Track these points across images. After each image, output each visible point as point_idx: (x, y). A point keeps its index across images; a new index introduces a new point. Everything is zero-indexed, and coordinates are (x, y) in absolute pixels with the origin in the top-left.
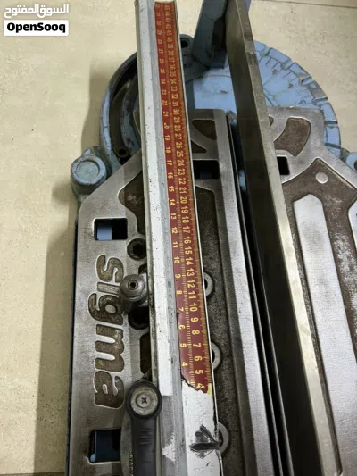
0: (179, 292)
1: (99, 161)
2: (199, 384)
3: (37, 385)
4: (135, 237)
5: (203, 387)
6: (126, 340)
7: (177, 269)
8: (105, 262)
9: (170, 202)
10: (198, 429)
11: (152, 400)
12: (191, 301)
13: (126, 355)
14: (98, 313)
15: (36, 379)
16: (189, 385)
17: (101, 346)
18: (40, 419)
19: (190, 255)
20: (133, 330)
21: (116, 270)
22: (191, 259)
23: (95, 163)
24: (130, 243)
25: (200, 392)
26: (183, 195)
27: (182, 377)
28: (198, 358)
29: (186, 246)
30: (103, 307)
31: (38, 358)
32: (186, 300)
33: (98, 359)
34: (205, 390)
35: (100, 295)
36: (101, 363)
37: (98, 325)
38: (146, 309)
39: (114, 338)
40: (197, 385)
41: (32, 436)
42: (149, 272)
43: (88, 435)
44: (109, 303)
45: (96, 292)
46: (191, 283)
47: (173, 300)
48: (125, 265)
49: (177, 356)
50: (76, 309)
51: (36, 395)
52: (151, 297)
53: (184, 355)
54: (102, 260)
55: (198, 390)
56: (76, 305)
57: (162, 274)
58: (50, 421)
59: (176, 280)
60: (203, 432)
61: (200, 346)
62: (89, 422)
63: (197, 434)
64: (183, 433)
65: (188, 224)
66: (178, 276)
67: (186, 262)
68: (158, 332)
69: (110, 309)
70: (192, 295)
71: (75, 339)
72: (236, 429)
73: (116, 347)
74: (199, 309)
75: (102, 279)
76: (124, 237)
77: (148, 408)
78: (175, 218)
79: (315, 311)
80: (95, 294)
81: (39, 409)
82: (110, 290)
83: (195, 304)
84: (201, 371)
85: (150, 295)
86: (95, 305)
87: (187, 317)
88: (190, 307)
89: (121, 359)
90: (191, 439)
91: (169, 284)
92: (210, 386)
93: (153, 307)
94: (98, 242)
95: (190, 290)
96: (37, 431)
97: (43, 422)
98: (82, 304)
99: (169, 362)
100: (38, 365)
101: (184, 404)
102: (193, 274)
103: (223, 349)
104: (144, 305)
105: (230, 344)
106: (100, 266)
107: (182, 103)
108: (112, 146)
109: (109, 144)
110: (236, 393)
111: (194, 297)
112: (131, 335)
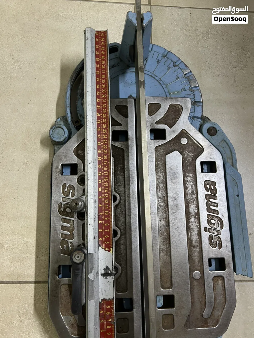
0: (100, 205)
1: (64, 128)
2: (107, 248)
3: (35, 242)
4: (81, 174)
5: (109, 249)
6: (75, 225)
7: (100, 194)
8: (66, 187)
9: (98, 159)
10: (105, 267)
11: (81, 256)
12: (106, 210)
13: (75, 232)
14: (63, 212)
15: (35, 239)
16: (102, 248)
17: (63, 228)
18: (37, 257)
19: (107, 187)
20: (79, 220)
21: (71, 191)
22: (107, 189)
23: (63, 129)
24: (79, 177)
25: (107, 251)
26: (105, 155)
27: (99, 245)
28: (107, 236)
29: (105, 182)
30: (65, 209)
31: (35, 229)
32: (103, 209)
33: (62, 234)
34: (109, 251)
35: (63, 203)
36: (63, 235)
37: (62, 218)
38: (84, 213)
39: (70, 224)
40: (105, 248)
41: (34, 265)
42: (86, 195)
43: (57, 267)
44: (68, 207)
45: (62, 202)
46: (106, 201)
47: (97, 209)
48: (76, 189)
49: (97, 235)
50: (52, 210)
51: (35, 246)
52: (86, 207)
53: (100, 234)
54: (64, 186)
55: (106, 250)
56: (52, 208)
57: (92, 197)
58: (42, 258)
59: (99, 199)
60: (107, 268)
61: (108, 231)
62: (58, 262)
63: (104, 269)
64: (98, 268)
65: (106, 171)
66: (100, 197)
67: (104, 190)
68: (88, 225)
69: (68, 210)
70: (106, 207)
71: (51, 224)
72: (125, 267)
73: (71, 228)
74: (109, 214)
75: (64, 195)
76: (76, 174)
77: (79, 260)
78: (100, 167)
79: (170, 214)
80: (61, 203)
81: (37, 253)
82: (68, 201)
83: (107, 211)
84: (108, 242)
85: (86, 206)
86: (61, 208)
87: (103, 218)
88: (105, 213)
89: (73, 233)
90: (101, 271)
91: (95, 201)
92: (111, 249)
93: (87, 212)
94: (63, 176)
95: (105, 204)
96: (36, 263)
97: (38, 258)
98: (55, 207)
99: (93, 238)
100: (35, 232)
101: (99, 256)
102: (108, 196)
103: (122, 231)
104: (83, 211)
105: (126, 228)
106: (63, 189)
107: (108, 101)
108: (72, 118)
109: (70, 118)
110: (126, 251)
111: (107, 208)
112: (78, 223)
